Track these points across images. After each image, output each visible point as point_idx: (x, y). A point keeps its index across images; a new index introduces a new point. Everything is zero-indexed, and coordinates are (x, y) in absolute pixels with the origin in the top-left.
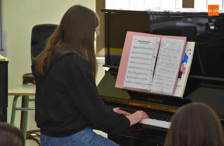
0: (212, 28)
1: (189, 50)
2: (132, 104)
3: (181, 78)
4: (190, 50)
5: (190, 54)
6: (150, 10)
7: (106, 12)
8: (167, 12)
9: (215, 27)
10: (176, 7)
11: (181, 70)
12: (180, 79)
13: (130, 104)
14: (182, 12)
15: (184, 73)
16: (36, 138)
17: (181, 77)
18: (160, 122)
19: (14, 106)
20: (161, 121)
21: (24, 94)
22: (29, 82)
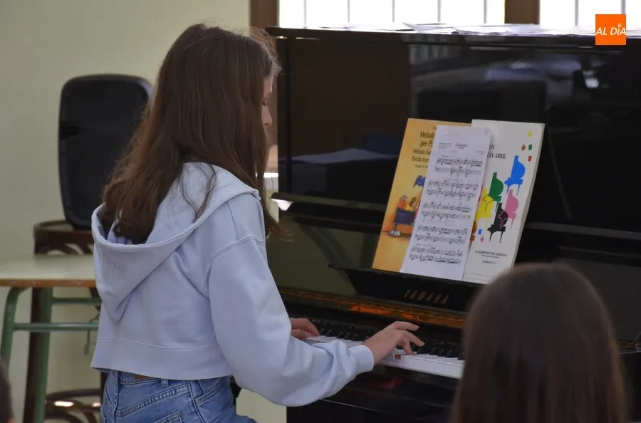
0: (592, 83)
1: (527, 147)
2: (359, 309)
3: (503, 230)
4: (530, 147)
5: (530, 158)
6: (412, 30)
7: (282, 37)
8: (460, 34)
9: (601, 82)
10: (485, 21)
11: (503, 207)
12: (500, 232)
13: (355, 309)
14: (505, 35)
15: (514, 217)
16: (73, 413)
17: (505, 227)
18: (443, 360)
19: (10, 319)
20: (444, 358)
21: (38, 281)
22: (53, 248)
